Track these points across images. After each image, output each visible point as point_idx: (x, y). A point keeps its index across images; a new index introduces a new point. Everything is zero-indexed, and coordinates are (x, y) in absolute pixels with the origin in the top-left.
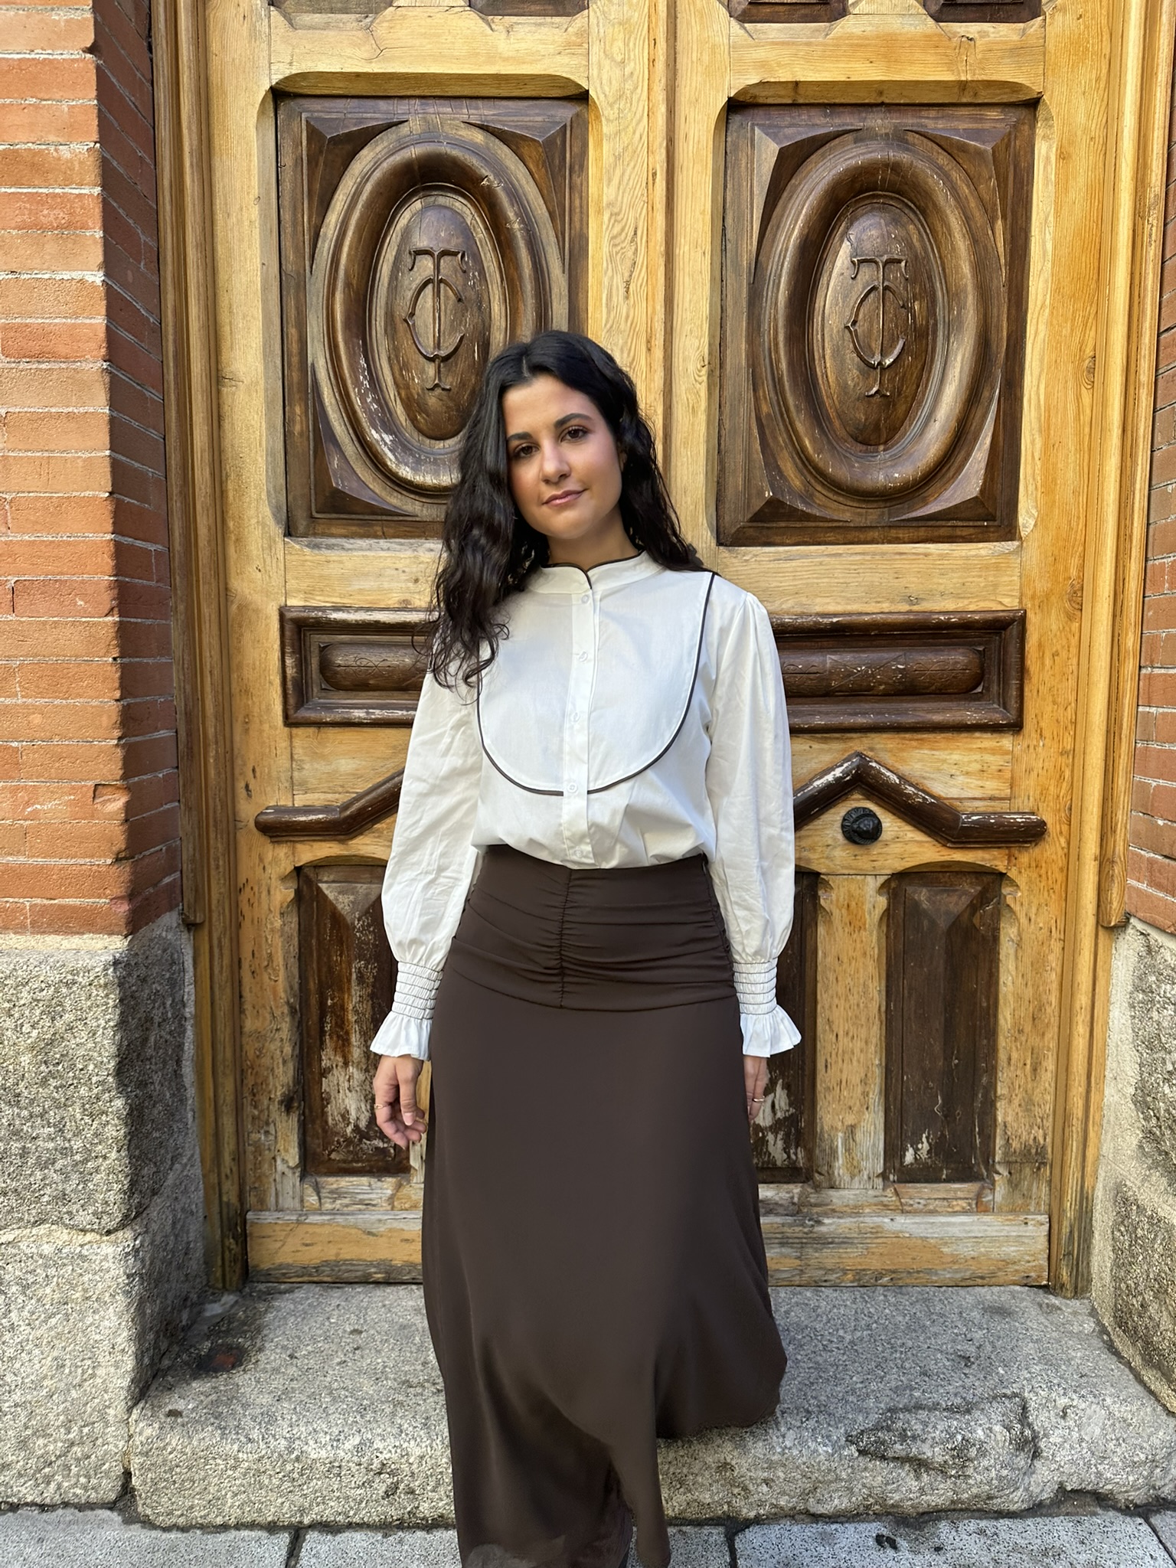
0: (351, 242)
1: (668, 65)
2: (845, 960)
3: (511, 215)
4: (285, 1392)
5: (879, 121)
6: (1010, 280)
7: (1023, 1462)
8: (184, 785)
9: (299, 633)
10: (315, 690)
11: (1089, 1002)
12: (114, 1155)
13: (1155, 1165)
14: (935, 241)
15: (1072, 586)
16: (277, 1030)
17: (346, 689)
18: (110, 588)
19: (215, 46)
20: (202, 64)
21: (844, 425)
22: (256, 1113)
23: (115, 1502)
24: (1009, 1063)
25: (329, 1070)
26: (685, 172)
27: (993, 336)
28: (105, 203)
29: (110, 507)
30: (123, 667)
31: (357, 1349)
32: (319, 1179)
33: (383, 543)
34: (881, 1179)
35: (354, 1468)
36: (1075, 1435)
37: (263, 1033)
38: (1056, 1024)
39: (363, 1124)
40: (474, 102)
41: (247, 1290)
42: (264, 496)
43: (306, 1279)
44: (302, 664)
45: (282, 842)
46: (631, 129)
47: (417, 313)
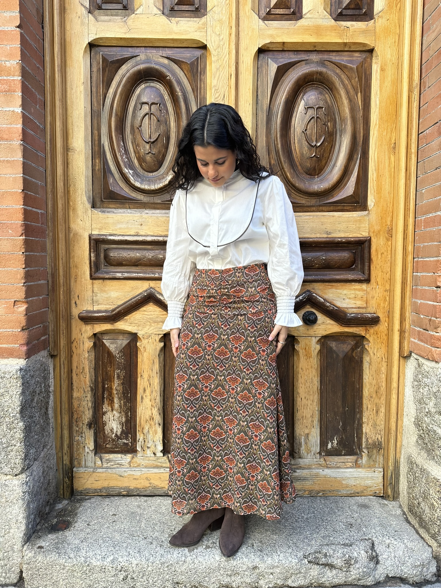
0: (118, 99)
1: (236, 36)
2: (304, 369)
3: (178, 89)
4: (85, 539)
5: (315, 57)
6: (364, 115)
7: (372, 566)
8: (51, 302)
9: (96, 244)
10: (102, 266)
11: (397, 386)
12: (19, 444)
13: (423, 448)
14: (336, 100)
15: (388, 228)
16: (86, 397)
17: (114, 265)
18: (22, 226)
19: (68, 27)
20: (63, 34)
21: (302, 168)
22: (78, 429)
23: (16, 584)
24: (367, 410)
25: (106, 412)
26: (242, 75)
27: (358, 135)
28: (23, 83)
29: (22, 195)
30: (26, 256)
31: (114, 522)
32: (102, 455)
33: (129, 210)
34: (319, 455)
35: (110, 569)
36: (393, 555)
37: (80, 398)
38: (385, 394)
39: (119, 433)
40: (164, 49)
41: (73, 499)
42: (84, 193)
43: (96, 494)
44: (97, 256)
45: (89, 324)
46: (222, 59)
47: (142, 125)
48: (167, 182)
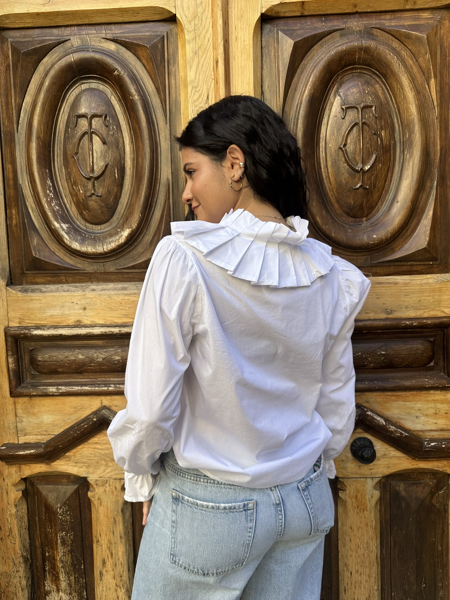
0: (39, 112)
2: (355, 529)
3: (132, 89)
5: (355, 23)
6: (441, 115)
9: (17, 342)
10: (28, 374)
14: (393, 94)
16: (17, 571)
17: (45, 373)
21: (341, 206)
25: (50, 592)
26: (236, 60)
27: (431, 149)
33: (65, 287)
37: (9, 573)
40: (109, 27)
44: (18, 361)
45: (13, 465)
46: (202, 36)
47: (80, 151)
48: (122, 240)
